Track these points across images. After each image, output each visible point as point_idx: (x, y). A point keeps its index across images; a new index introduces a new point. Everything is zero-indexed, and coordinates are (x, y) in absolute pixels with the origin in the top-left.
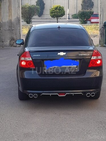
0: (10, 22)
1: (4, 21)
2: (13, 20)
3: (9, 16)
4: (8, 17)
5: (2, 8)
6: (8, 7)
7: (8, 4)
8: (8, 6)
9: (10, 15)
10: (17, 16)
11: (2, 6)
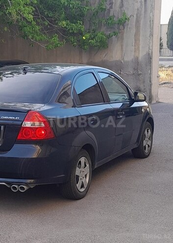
0: (136, 61)
1: (126, 59)
2: (140, 58)
3: (135, 51)
4: (133, 53)
5: (124, 37)
6: (133, 36)
7: (134, 31)
8: (134, 34)
9: (137, 49)
10: (147, 50)
11: (125, 34)
